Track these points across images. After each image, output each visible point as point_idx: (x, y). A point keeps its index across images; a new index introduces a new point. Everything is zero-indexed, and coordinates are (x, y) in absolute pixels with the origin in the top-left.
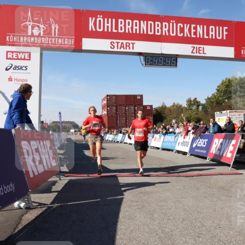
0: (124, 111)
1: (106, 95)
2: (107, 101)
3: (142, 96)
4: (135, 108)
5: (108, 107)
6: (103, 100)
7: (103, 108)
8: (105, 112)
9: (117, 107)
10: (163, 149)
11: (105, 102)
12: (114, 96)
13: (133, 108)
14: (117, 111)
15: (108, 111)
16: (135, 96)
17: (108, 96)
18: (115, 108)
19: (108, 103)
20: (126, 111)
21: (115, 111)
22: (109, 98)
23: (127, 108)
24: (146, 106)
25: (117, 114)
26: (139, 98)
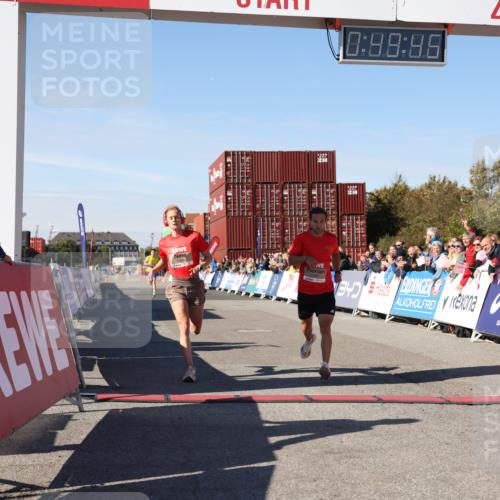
0: (276, 202)
1: (222, 152)
2: (227, 169)
3: (331, 155)
4: (309, 192)
5: (227, 188)
6: (215, 166)
7: (213, 191)
8: (219, 205)
9: (254, 189)
10: (397, 319)
11: (219, 174)
12: (248, 154)
13: (305, 191)
14: (254, 199)
15: (227, 202)
16: (311, 156)
17: (227, 154)
18: (248, 192)
19: (227, 178)
20: (282, 201)
21: (248, 203)
22: (233, 161)
23: (286, 193)
24: (345, 187)
25: (255, 210)
26: (322, 160)
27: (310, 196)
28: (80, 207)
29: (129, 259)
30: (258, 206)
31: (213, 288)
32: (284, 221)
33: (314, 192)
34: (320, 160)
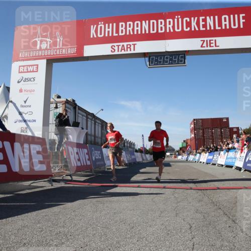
0: (210, 134)
1: (192, 120)
2: (194, 124)
3: (227, 119)
4: (221, 130)
5: (195, 130)
6: (191, 124)
7: (191, 131)
8: (193, 135)
9: (203, 130)
11: (192, 126)
12: (201, 119)
13: (219, 130)
14: (203, 133)
15: (195, 134)
16: (221, 119)
17: (194, 120)
18: (201, 131)
19: (194, 127)
20: (212, 133)
21: (201, 134)
22: (196, 122)
23: (213, 131)
24: (232, 128)
25: (204, 136)
26: (225, 120)
27: (221, 132)
28: (143, 136)
29: (172, 153)
30: (205, 135)
31: (187, 160)
32: (213, 139)
33: (222, 130)
34: (224, 120)
